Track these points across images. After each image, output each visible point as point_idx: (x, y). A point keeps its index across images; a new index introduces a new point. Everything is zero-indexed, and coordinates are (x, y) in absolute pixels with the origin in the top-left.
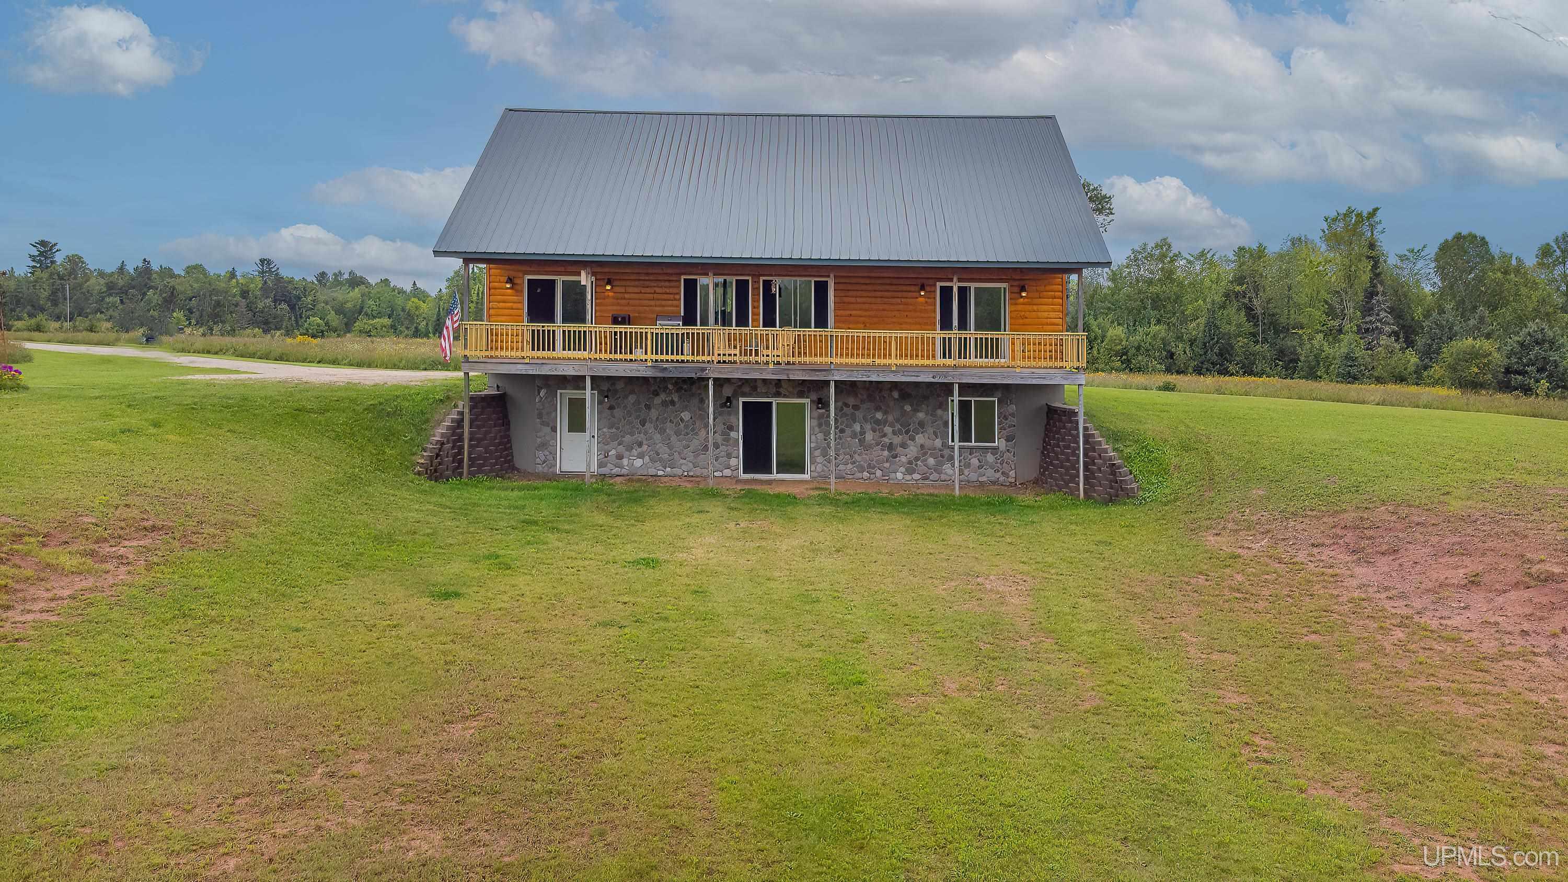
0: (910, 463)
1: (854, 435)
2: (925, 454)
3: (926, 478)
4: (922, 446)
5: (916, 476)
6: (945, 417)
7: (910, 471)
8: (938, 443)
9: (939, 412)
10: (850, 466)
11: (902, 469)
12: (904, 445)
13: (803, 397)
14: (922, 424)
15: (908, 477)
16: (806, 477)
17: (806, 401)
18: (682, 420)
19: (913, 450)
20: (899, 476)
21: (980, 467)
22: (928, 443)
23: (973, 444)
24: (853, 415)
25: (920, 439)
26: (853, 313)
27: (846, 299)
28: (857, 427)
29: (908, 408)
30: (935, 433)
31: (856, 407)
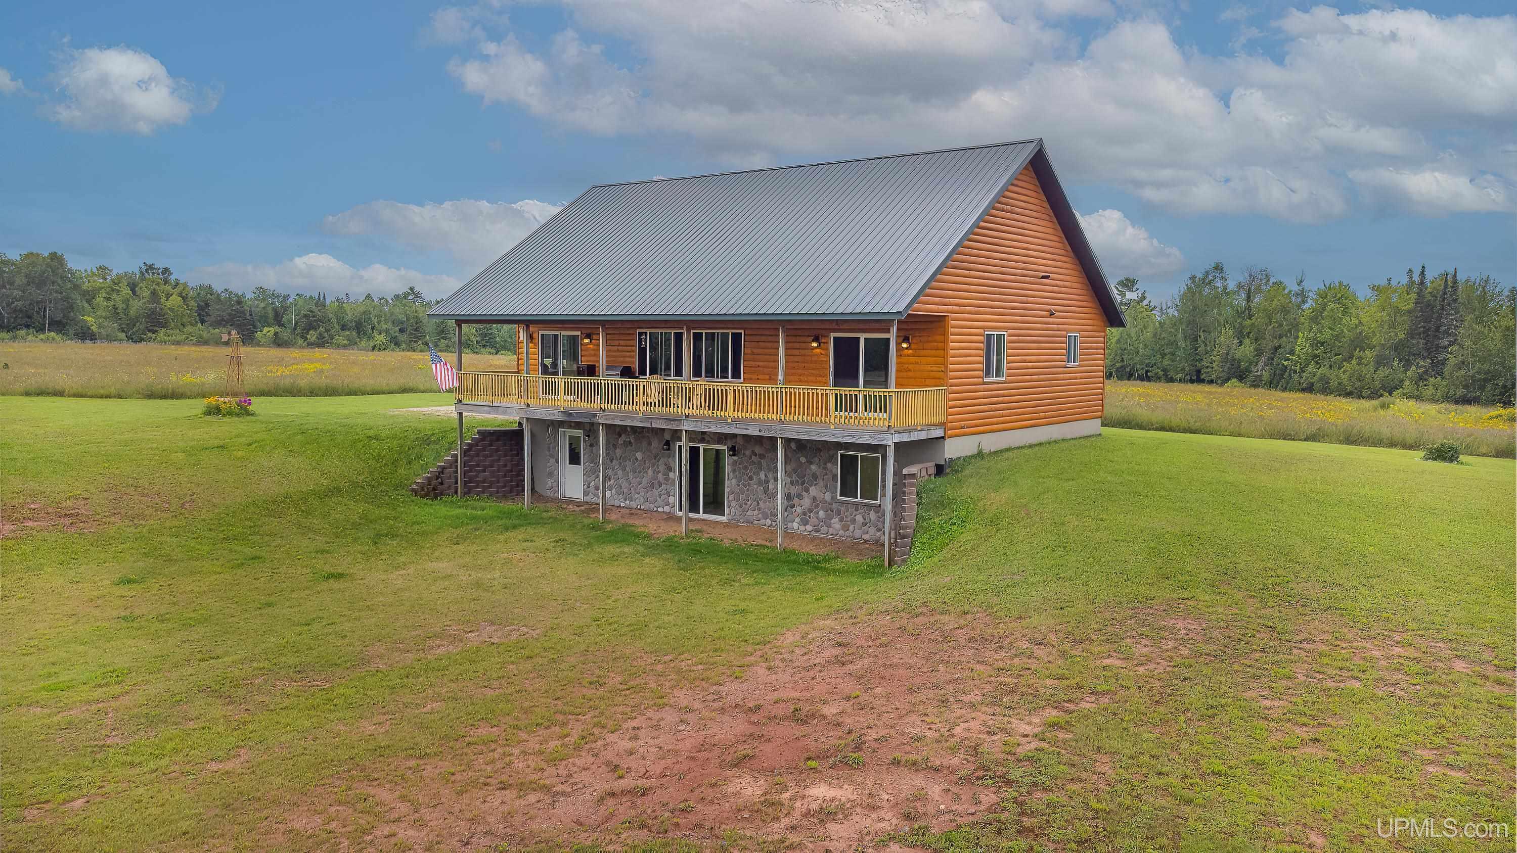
0: (804, 514)
1: (760, 483)
2: (817, 506)
3: (818, 531)
4: (814, 498)
5: (809, 528)
6: (834, 470)
7: (805, 522)
8: (828, 496)
9: (829, 465)
10: (756, 512)
11: (798, 520)
12: (800, 496)
13: (721, 444)
14: (815, 477)
15: (802, 528)
16: (723, 519)
17: (725, 447)
18: (637, 459)
19: (807, 502)
20: (795, 525)
21: (865, 524)
22: (819, 496)
23: (859, 499)
24: (760, 463)
25: (813, 491)
26: (761, 364)
27: (756, 351)
28: (762, 476)
29: (803, 460)
30: (826, 487)
31: (762, 456)
